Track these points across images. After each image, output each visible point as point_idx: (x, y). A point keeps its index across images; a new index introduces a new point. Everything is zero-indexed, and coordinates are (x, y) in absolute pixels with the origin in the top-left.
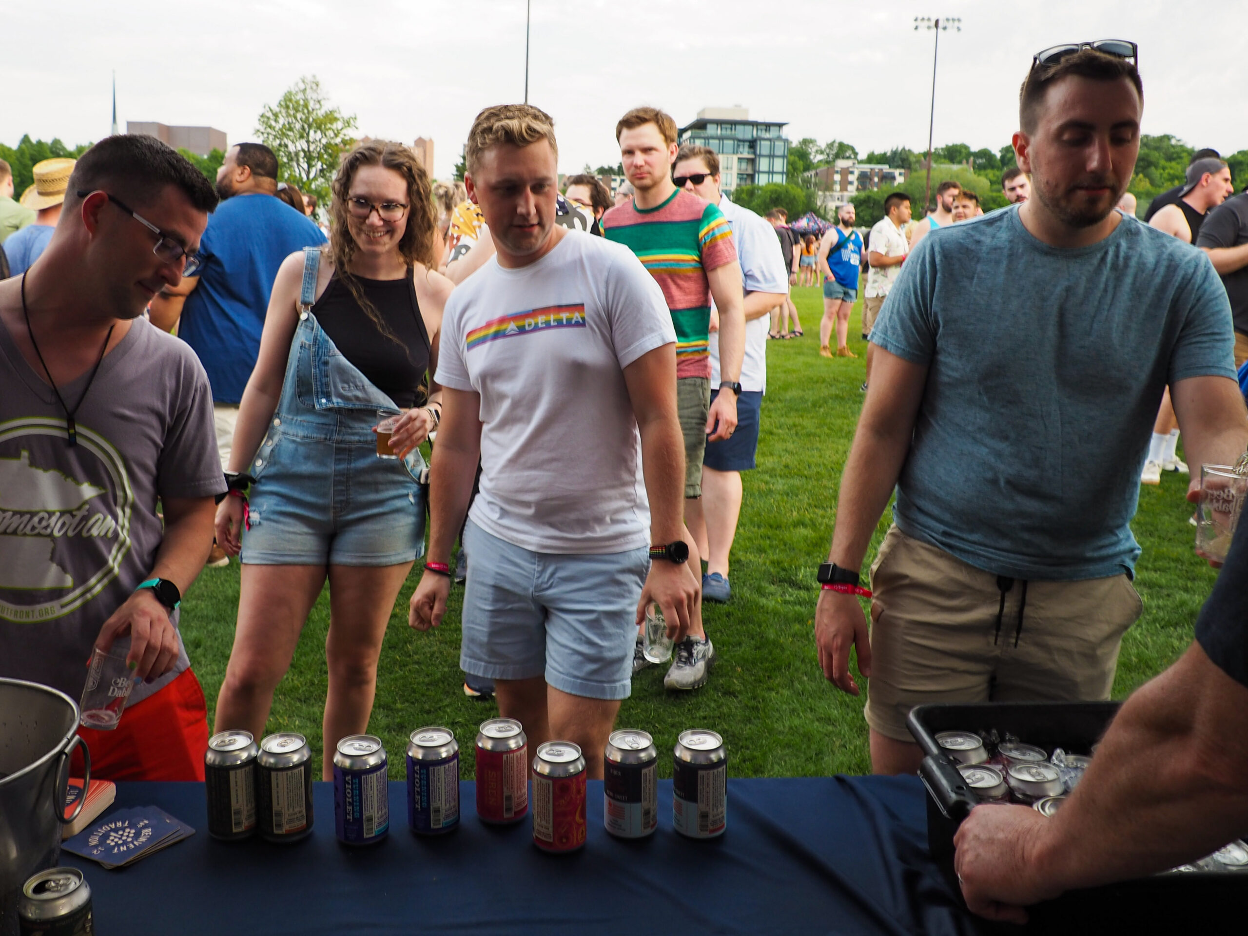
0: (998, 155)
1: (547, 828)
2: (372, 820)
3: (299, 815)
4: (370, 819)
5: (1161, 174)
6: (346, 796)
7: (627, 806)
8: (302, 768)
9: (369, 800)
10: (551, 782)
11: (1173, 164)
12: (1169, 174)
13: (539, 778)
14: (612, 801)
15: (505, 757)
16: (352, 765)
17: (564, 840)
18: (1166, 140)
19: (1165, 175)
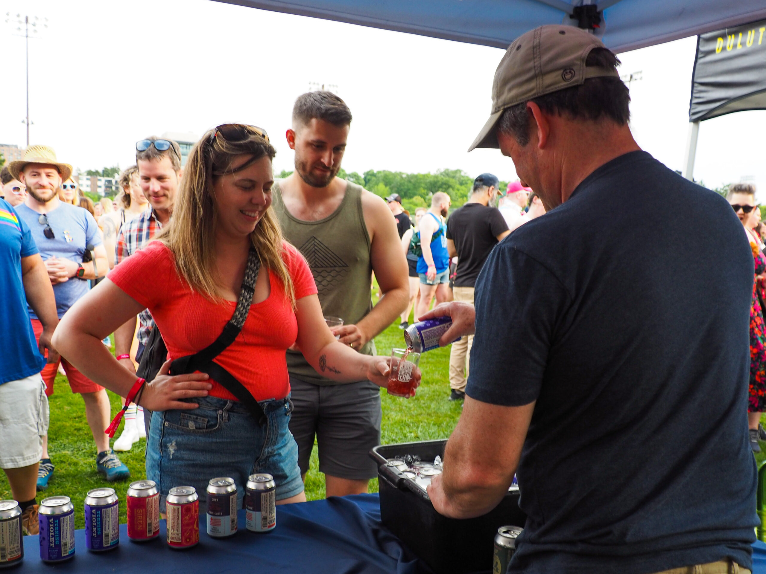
0: (363, 176)
1: (178, 535)
2: (67, 545)
3: (16, 549)
4: (66, 545)
5: (456, 194)
6: (50, 532)
7: (222, 518)
8: (18, 519)
9: (65, 532)
10: (180, 507)
11: (463, 187)
12: (461, 194)
13: (172, 506)
14: (213, 517)
15: (147, 500)
16: (53, 512)
17: (188, 540)
18: (459, 172)
19: (459, 194)
